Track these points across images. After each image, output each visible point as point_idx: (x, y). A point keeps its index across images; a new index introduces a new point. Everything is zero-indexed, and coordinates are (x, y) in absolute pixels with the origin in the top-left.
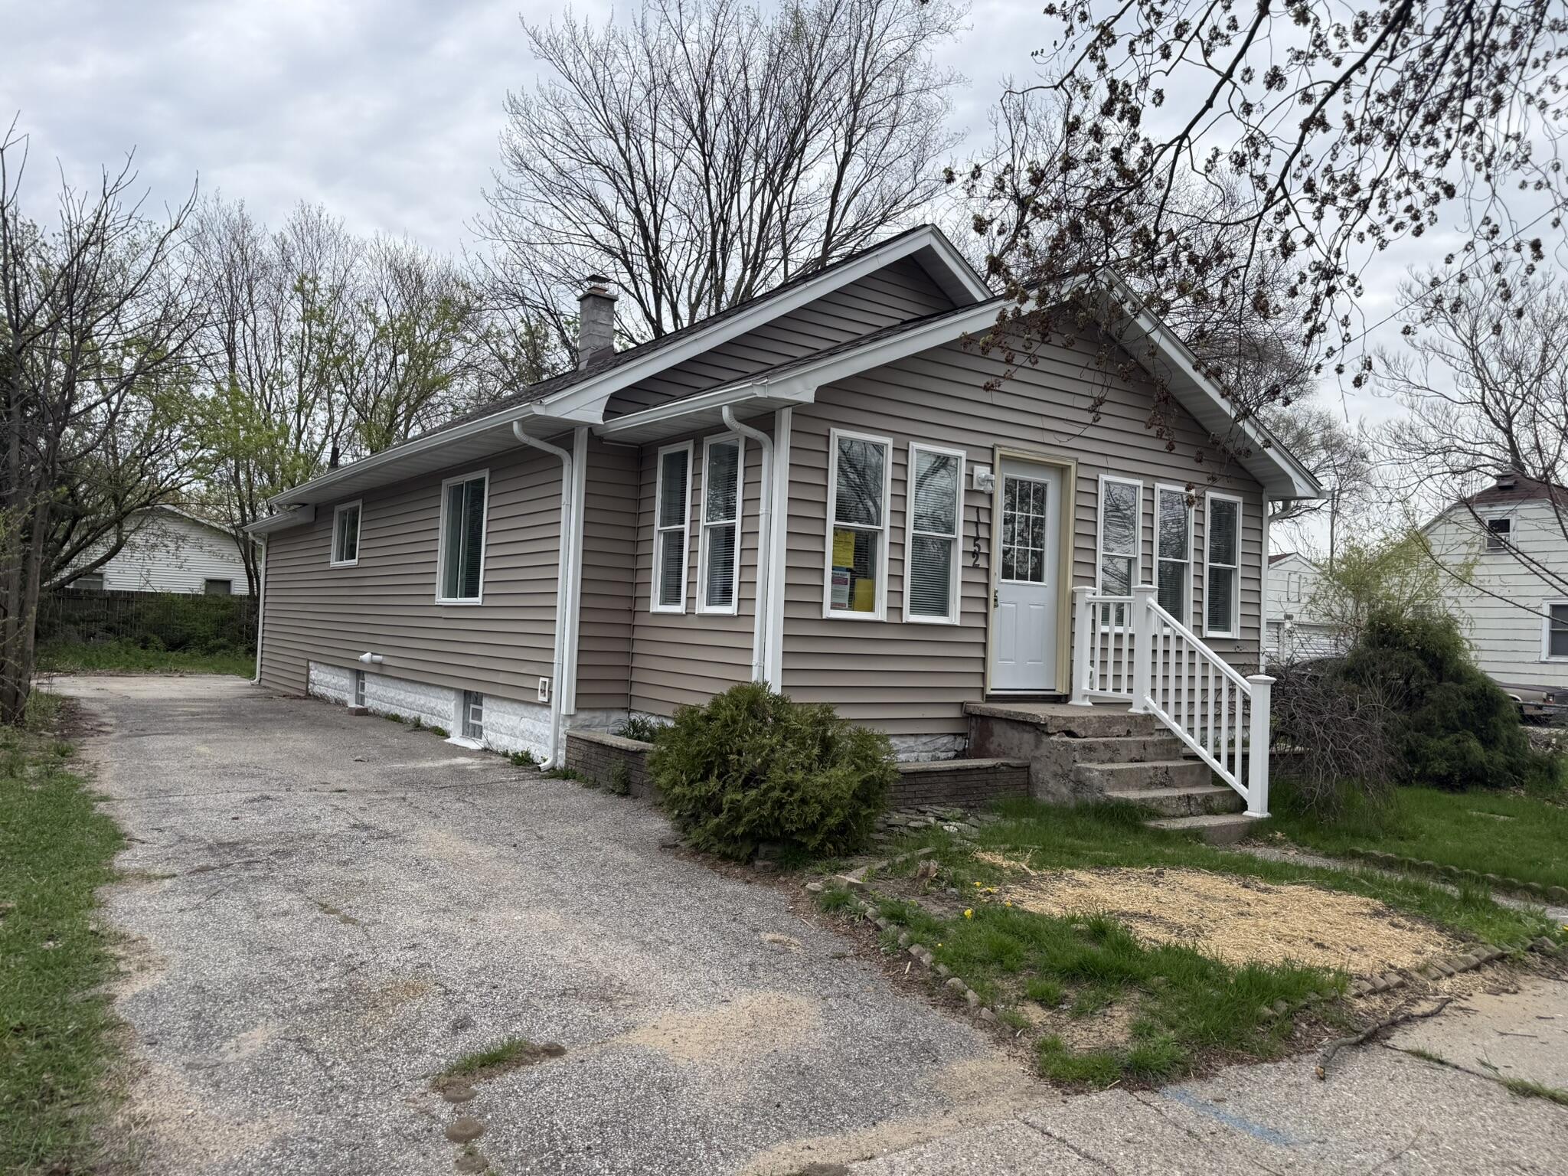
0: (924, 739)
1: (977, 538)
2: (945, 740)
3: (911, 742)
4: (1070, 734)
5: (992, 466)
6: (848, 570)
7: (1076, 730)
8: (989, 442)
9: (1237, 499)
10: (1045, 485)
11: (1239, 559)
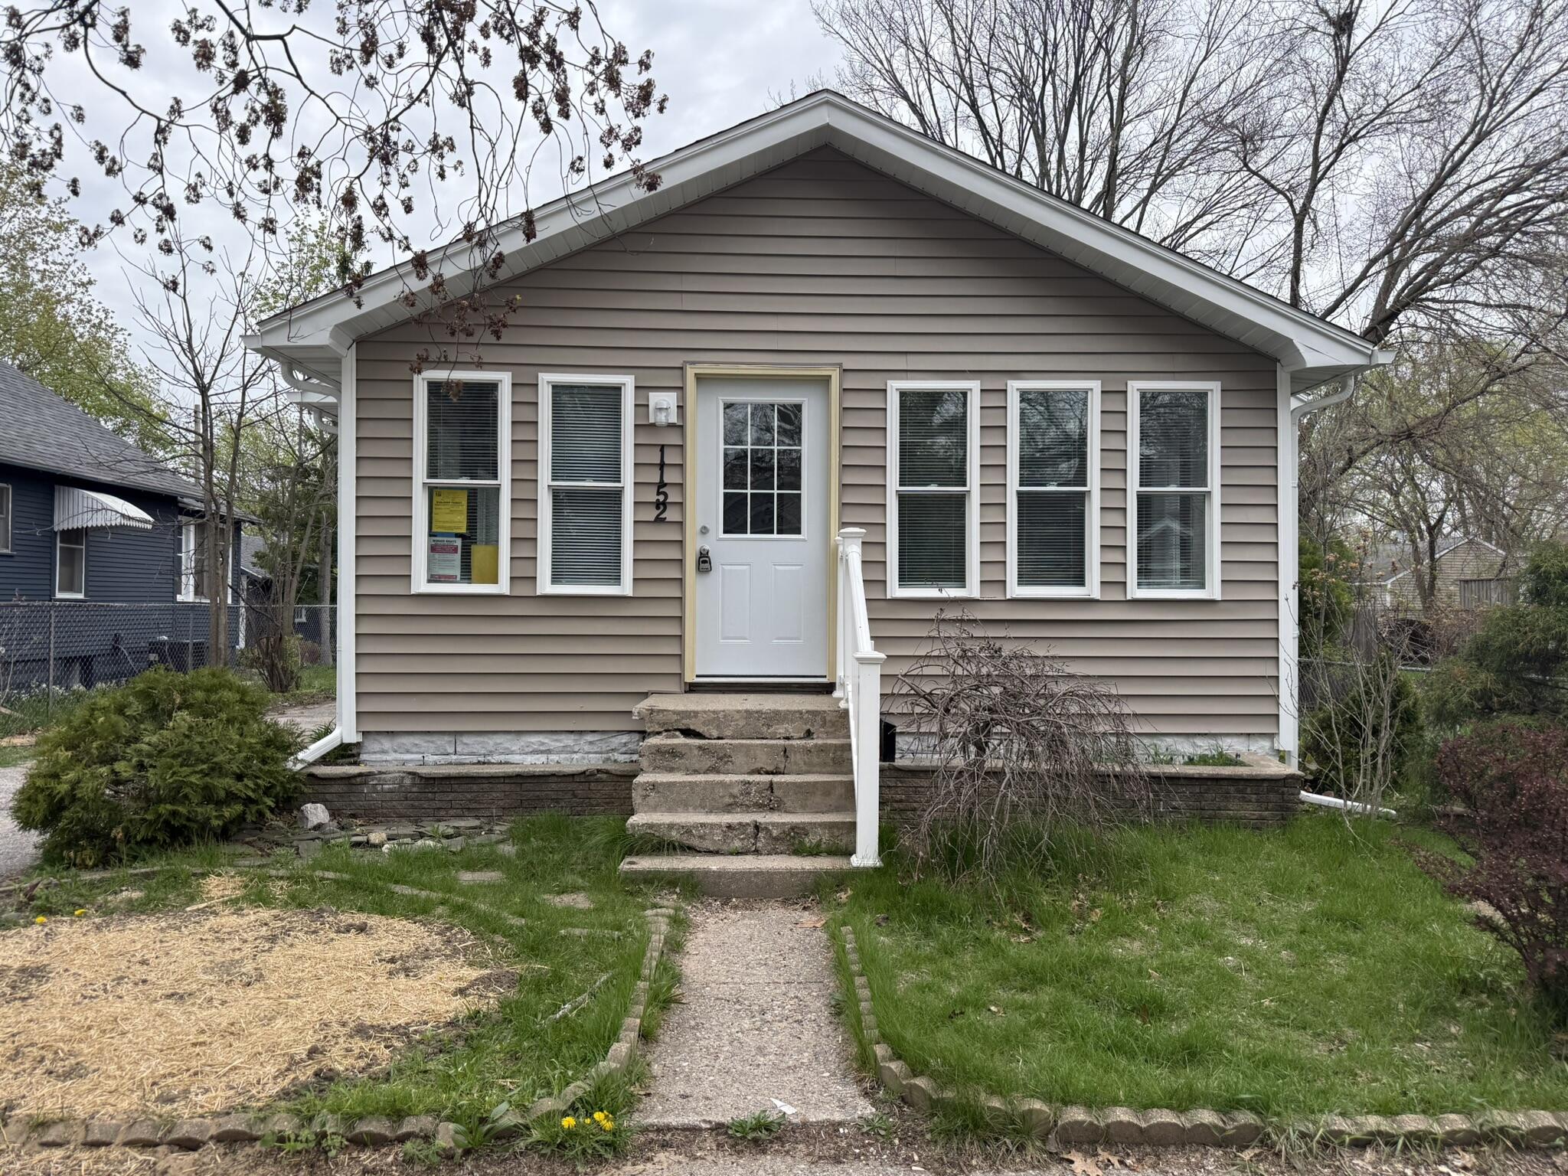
0: (590, 738)
1: (662, 485)
2: (625, 738)
3: (569, 740)
4: (688, 733)
5: (681, 389)
6: (457, 535)
7: (700, 729)
8: (676, 360)
9: (1213, 388)
10: (798, 408)
11: (1215, 478)
